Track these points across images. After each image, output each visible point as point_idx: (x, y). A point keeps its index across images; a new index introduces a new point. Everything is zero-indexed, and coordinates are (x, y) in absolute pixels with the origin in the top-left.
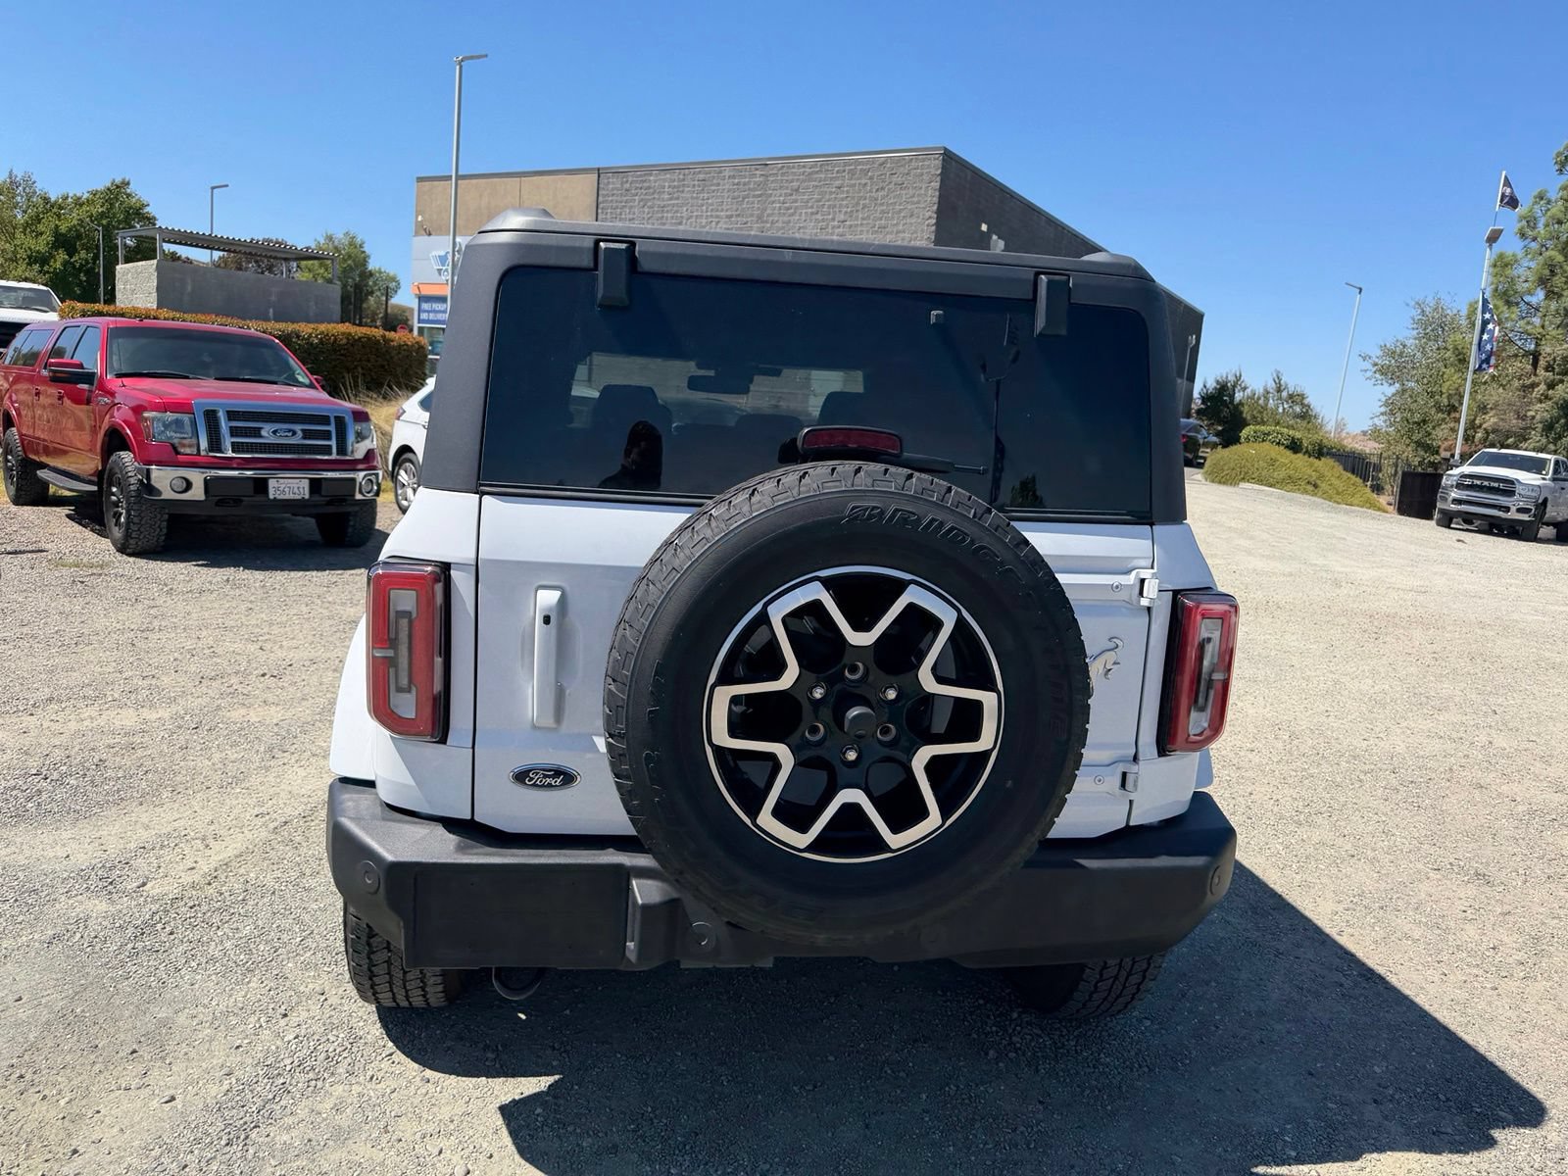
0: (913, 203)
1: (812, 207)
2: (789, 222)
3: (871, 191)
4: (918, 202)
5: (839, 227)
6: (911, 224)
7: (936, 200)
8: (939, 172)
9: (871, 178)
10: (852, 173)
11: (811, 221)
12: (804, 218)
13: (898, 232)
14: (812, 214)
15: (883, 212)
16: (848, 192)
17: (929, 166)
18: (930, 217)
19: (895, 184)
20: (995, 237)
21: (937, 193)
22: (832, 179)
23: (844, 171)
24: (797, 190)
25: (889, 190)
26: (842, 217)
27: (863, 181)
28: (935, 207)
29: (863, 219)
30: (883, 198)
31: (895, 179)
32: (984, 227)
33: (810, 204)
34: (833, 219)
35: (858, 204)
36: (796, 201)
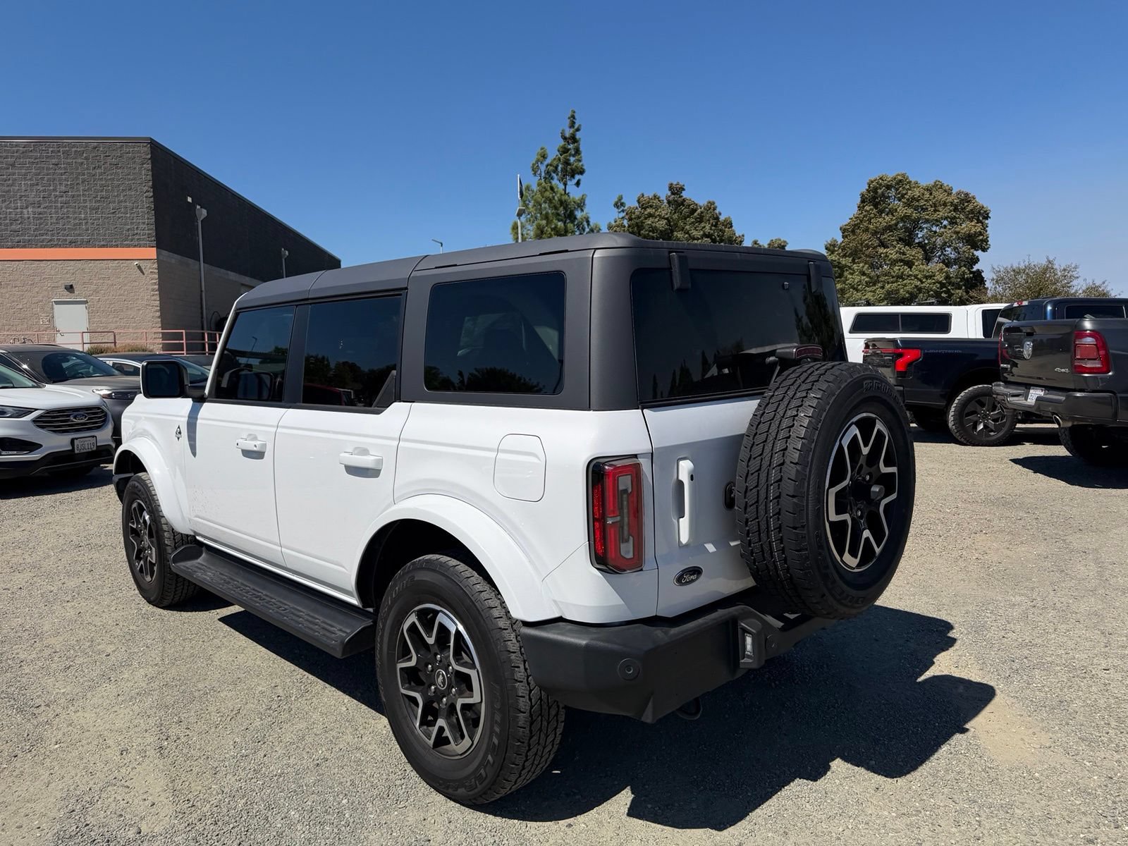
0: (129, 180)
1: (31, 180)
2: (9, 191)
3: (87, 169)
4: (134, 179)
5: (62, 197)
6: (131, 195)
7: (150, 177)
8: (149, 156)
9: (86, 158)
10: (67, 154)
11: (32, 191)
12: (23, 188)
13: (120, 202)
14: (32, 185)
15: (102, 186)
16: (65, 168)
17: (139, 152)
18: (147, 191)
19: (110, 164)
20: (198, 207)
21: (150, 173)
22: (47, 157)
23: (59, 151)
24: (13, 165)
25: (105, 168)
26: (63, 188)
27: (80, 161)
28: (151, 183)
29: (84, 190)
30: (101, 174)
31: (109, 160)
32: (190, 200)
33: (28, 177)
34: (55, 190)
35: (77, 178)
36: (14, 174)
